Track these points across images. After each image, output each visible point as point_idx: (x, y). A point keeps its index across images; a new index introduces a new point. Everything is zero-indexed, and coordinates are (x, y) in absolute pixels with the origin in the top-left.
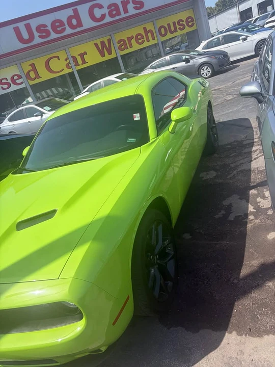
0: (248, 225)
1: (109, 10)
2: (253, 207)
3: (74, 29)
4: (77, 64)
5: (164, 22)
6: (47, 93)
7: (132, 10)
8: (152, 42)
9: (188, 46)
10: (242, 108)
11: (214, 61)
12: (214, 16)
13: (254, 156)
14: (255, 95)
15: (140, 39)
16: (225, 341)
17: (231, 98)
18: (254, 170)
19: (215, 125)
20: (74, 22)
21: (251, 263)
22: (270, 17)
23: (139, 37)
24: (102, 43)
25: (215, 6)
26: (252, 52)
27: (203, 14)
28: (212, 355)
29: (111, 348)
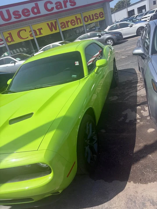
0: (137, 125)
1: (56, 5)
2: (139, 115)
3: (35, 14)
4: (36, 35)
5: (87, 14)
6: (17, 51)
7: (69, 6)
8: (80, 25)
9: (100, 28)
10: (131, 63)
11: (114, 37)
12: (113, 13)
13: (138, 89)
14: (141, 55)
15: (73, 23)
16: (127, 186)
17: (124, 57)
18: (138, 96)
19: (116, 71)
20: (36, 10)
21: (139, 145)
22: (144, 15)
23: (73, 21)
24: (52, 23)
25: (114, 7)
26: (135, 33)
27: (109, 11)
28: (121, 194)
29: (65, 191)
